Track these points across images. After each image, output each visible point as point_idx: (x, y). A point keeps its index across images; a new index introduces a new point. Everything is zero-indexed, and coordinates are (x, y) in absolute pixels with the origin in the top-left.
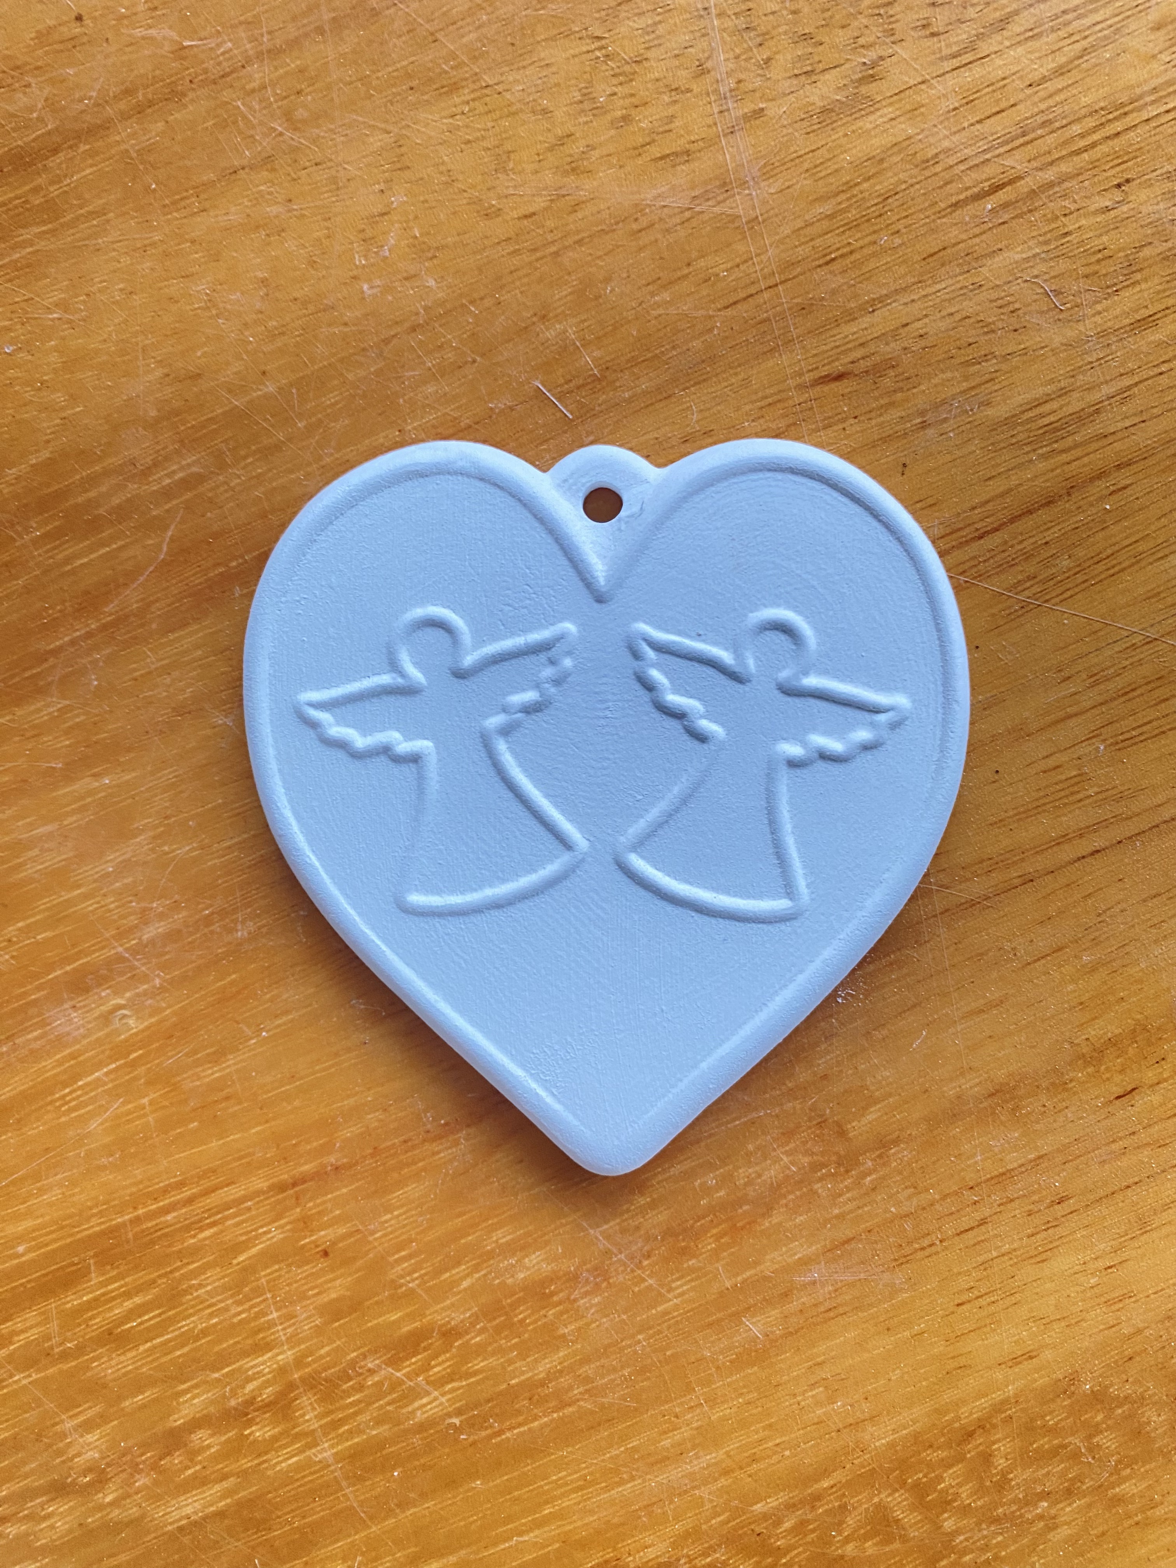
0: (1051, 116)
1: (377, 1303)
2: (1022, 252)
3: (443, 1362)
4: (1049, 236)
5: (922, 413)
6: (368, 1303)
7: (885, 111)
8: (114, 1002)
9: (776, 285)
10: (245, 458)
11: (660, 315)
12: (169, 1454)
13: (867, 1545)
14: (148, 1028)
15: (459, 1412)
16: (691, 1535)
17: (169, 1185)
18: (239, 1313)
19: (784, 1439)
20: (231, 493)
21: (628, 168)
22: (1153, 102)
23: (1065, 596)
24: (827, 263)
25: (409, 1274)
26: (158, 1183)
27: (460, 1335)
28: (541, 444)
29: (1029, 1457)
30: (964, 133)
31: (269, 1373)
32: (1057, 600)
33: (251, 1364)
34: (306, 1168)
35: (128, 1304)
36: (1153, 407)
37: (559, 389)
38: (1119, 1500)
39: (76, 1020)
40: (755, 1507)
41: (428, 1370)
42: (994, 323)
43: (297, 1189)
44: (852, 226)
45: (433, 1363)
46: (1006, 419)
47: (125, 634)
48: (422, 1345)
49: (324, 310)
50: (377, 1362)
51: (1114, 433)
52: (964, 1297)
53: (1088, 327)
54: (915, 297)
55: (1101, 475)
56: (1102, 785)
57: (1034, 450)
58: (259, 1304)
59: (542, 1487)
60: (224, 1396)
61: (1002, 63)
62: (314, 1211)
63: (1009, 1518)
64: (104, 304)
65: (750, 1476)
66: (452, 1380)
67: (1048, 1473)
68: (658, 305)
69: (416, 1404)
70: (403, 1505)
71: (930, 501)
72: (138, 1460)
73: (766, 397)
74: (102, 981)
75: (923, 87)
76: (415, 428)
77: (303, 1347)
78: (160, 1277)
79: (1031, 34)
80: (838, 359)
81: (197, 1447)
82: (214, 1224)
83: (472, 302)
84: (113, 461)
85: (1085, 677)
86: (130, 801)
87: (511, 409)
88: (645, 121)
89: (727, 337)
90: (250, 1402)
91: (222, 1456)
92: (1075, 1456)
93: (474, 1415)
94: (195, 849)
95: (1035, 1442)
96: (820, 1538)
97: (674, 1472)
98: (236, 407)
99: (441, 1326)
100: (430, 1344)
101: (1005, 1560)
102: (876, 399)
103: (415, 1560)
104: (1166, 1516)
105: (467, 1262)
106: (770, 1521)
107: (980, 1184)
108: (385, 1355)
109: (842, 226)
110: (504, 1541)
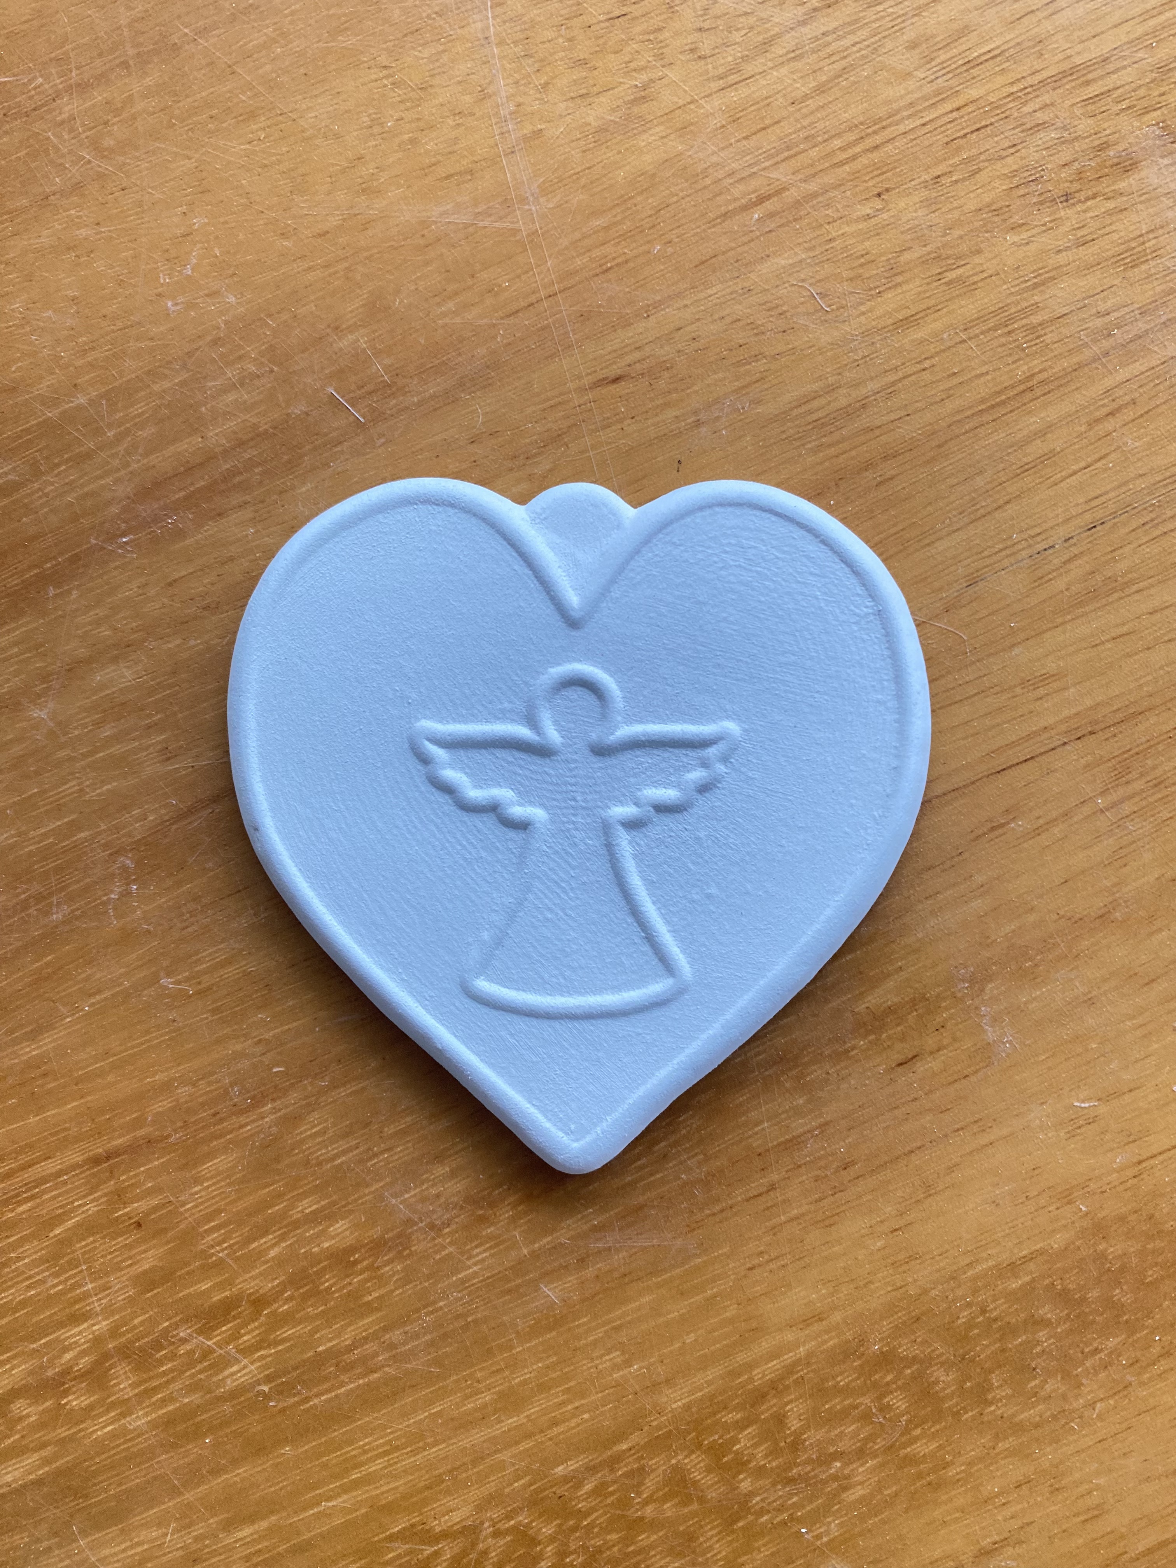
0: (813, 132)
1: (188, 1273)
2: (789, 257)
3: (252, 1330)
4: (813, 243)
5: (696, 412)
6: (179, 1274)
7: (657, 129)
9: (555, 294)
10: (57, 465)
11: (446, 325)
13: (665, 1507)
15: (269, 1379)
16: (495, 1498)
18: (55, 1285)
19: (582, 1402)
20: (44, 499)
21: (415, 188)
22: (909, 117)
24: (603, 272)
25: (219, 1245)
27: (269, 1304)
28: (335, 446)
29: (821, 1417)
30: (731, 149)
31: (86, 1343)
33: (69, 1334)
34: (118, 1142)
36: (916, 402)
37: (352, 395)
38: (910, 1460)
40: (556, 1470)
41: (238, 1338)
42: (763, 325)
43: (111, 1162)
44: (626, 237)
45: (243, 1331)
46: (776, 416)
48: (232, 1314)
49: (132, 326)
50: (189, 1331)
51: (880, 427)
52: (756, 1261)
53: (853, 327)
54: (688, 302)
55: (868, 465)
57: (803, 445)
58: (75, 1276)
59: (348, 1452)
61: (765, 83)
62: (126, 1184)
63: (804, 1478)
66: (261, 1349)
67: (842, 1432)
68: (444, 315)
69: (227, 1372)
70: (216, 1472)
73: (549, 400)
75: (692, 106)
76: (217, 435)
77: (117, 1317)
79: (793, 55)
80: (615, 363)
81: (17, 1417)
82: (32, 1197)
83: (270, 315)
87: (307, 414)
88: (431, 143)
89: (510, 344)
90: (66, 1372)
91: (42, 1425)
92: (866, 1417)
93: (283, 1383)
94: (12, 836)
95: (827, 1402)
96: (619, 1500)
97: (476, 1437)
98: (50, 418)
99: (250, 1295)
100: (240, 1313)
101: (800, 1521)
102: (652, 400)
103: (229, 1526)
104: (958, 1477)
105: (274, 1232)
106: (571, 1484)
107: (768, 1150)
108: (196, 1324)
109: (617, 238)
110: (313, 1506)
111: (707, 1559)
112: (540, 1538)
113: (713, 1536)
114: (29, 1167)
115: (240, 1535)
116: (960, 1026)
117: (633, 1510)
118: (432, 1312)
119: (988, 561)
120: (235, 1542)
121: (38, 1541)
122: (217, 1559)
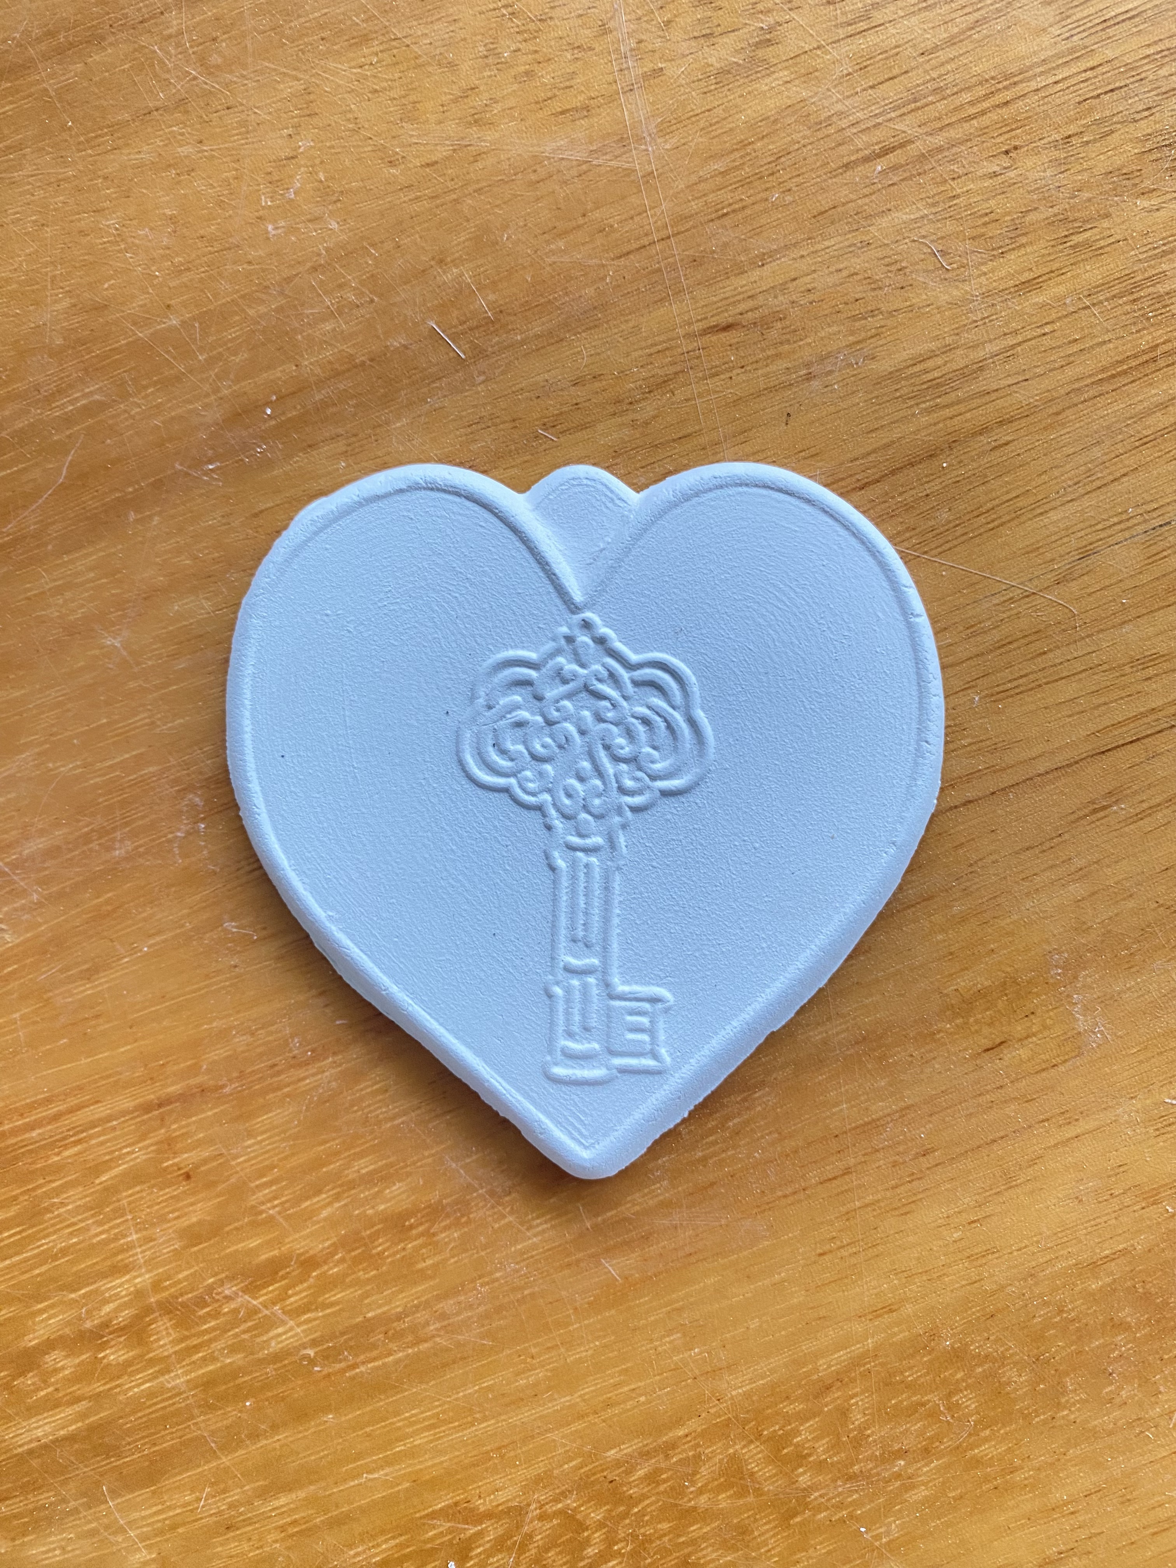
0: (942, 84)
1: (237, 1229)
2: (911, 213)
3: (301, 1292)
4: (937, 198)
5: (808, 365)
6: (227, 1229)
7: (781, 74)
9: (669, 237)
10: (145, 387)
11: (554, 263)
12: (23, 1374)
13: (720, 1497)
14: (23, 943)
15: (314, 1343)
16: (543, 1479)
17: (35, 1102)
18: (98, 1234)
19: (639, 1384)
20: (131, 421)
21: (529, 122)
22: (1042, 74)
23: (944, 548)
24: (719, 218)
25: (269, 1201)
26: (25, 1099)
27: (318, 1265)
28: (433, 382)
29: (886, 1413)
30: (856, 98)
31: (126, 1296)
33: (109, 1286)
34: (171, 1089)
36: (1035, 367)
37: (453, 330)
38: (977, 1462)
40: (608, 1454)
41: (284, 1300)
42: (881, 280)
43: (162, 1110)
44: (745, 183)
45: (290, 1292)
46: (891, 373)
47: (21, 554)
48: (281, 1274)
49: (230, 249)
50: (234, 1289)
51: (997, 390)
52: (827, 1248)
53: (973, 287)
54: (805, 253)
55: (984, 430)
56: (976, 736)
57: (917, 404)
58: (118, 1225)
59: (393, 1423)
60: (80, 1318)
61: (894, 31)
62: (178, 1133)
63: (865, 1475)
64: (17, 234)
65: (604, 1421)
66: (309, 1310)
67: (907, 1430)
68: (553, 253)
69: (271, 1334)
70: (255, 1436)
71: (813, 451)
73: (656, 345)
75: (819, 52)
76: (311, 364)
77: (161, 1270)
78: (22, 1193)
80: (726, 310)
81: (51, 1369)
82: (79, 1141)
83: (373, 245)
84: (19, 386)
85: (961, 628)
86: (17, 717)
87: (406, 347)
88: (546, 76)
89: (619, 286)
90: (106, 1325)
91: (75, 1379)
92: (933, 1414)
93: (329, 1347)
94: (78, 767)
95: (894, 1398)
96: (672, 1488)
97: (525, 1415)
98: (140, 339)
99: (300, 1255)
100: (288, 1273)
101: (858, 1519)
102: (763, 350)
103: (264, 1493)
104: (1026, 1482)
105: (329, 1191)
106: (623, 1469)
107: (846, 1133)
108: (242, 1282)
109: (735, 183)
110: (353, 1478)
111: (761, 1554)
112: (588, 1523)
113: (767, 1531)
114: (78, 1110)
115: (276, 1503)
116: (1051, 1013)
117: (686, 1499)
118: (488, 1283)
119: (1102, 535)
120: (271, 1511)
121: (64, 1501)
122: (250, 1528)
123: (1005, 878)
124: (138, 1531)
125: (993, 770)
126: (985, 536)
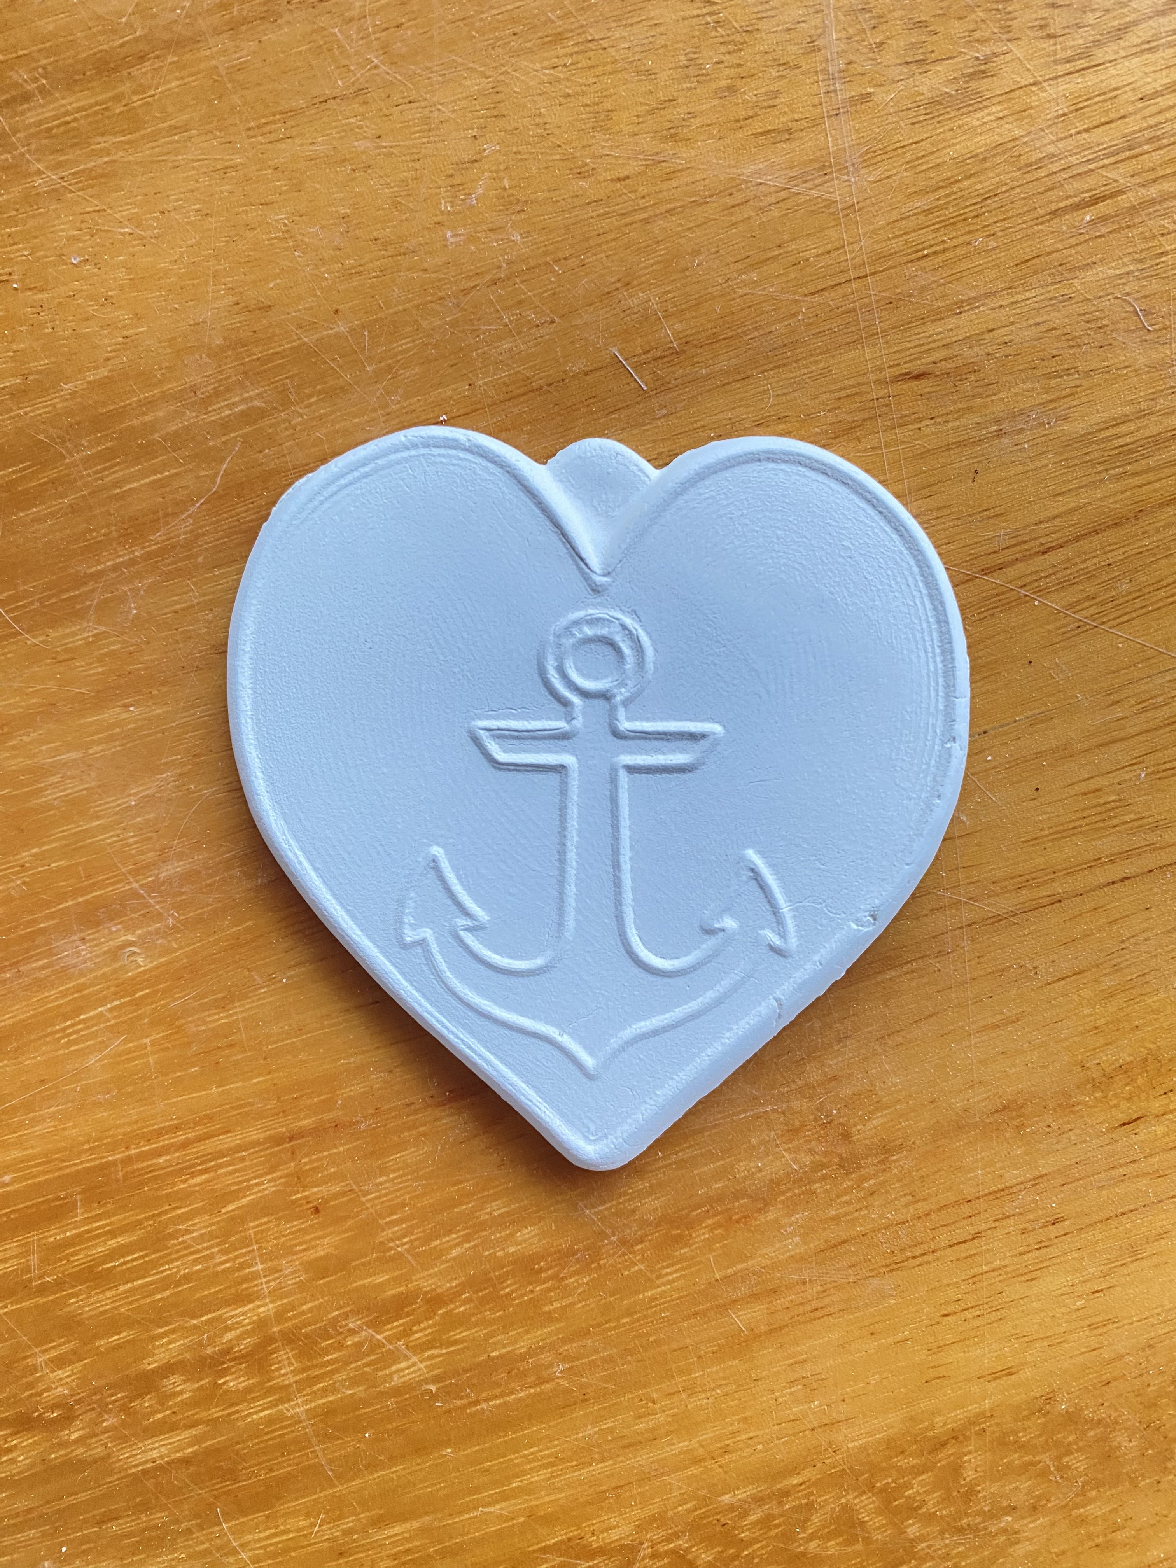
0: (1159, 133)
1: (363, 1264)
2: (1114, 268)
3: (425, 1329)
4: (1144, 255)
5: (998, 422)
6: (353, 1264)
7: (994, 109)
8: (124, 938)
9: (866, 276)
10: (310, 396)
11: (745, 295)
12: (140, 1396)
13: (829, 1544)
14: (157, 968)
15: (436, 1379)
16: (658, 1520)
17: (163, 1128)
18: (223, 1262)
19: (758, 1433)
20: (291, 431)
21: (727, 141)
23: (1122, 619)
24: (919, 259)
25: (399, 1239)
26: (152, 1125)
27: (445, 1304)
28: (613, 413)
29: (998, 1471)
30: (1070, 140)
31: (249, 1324)
32: (1115, 623)
33: (232, 1314)
34: (304, 1123)
35: (112, 1243)
37: (636, 359)
38: (1083, 1521)
39: (83, 953)
40: (723, 1498)
41: (408, 1335)
42: (1080, 337)
43: (294, 1143)
44: (949, 224)
45: (415, 1328)
46: (1082, 436)
47: (169, 565)
48: (406, 1310)
49: (405, 254)
50: (359, 1323)
52: (949, 1310)
53: (1174, 351)
54: (1005, 303)
56: (1139, 813)
57: (1107, 470)
58: (243, 1255)
59: (512, 1460)
60: (200, 1344)
61: (1114, 72)
62: (308, 1167)
63: (973, 1529)
64: (179, 223)
65: (720, 1466)
66: (432, 1347)
67: (1017, 1488)
68: (745, 284)
69: (394, 1368)
70: (372, 1466)
71: (998, 510)
72: (109, 1400)
73: (844, 389)
74: (113, 916)
75: (1034, 88)
76: (485, 384)
77: (285, 1301)
78: (146, 1219)
79: (1147, 46)
80: (920, 358)
81: (169, 1393)
82: (207, 1170)
83: (557, 261)
84: (171, 386)
85: (1133, 702)
86: (160, 735)
87: (586, 374)
88: (750, 93)
89: (810, 324)
90: (227, 1351)
91: (193, 1403)
92: (1044, 1474)
93: (451, 1384)
95: (1006, 1457)
96: (784, 1534)
97: (645, 1457)
98: (305, 344)
99: (427, 1292)
100: (414, 1310)
102: (954, 402)
103: (378, 1522)
104: (1127, 1541)
105: (459, 1231)
106: (736, 1513)
107: (978, 1198)
108: (367, 1316)
109: (938, 223)
110: (469, 1510)
114: (208, 1138)
117: (795, 1544)
120: (385, 1539)
121: (177, 1522)
122: (363, 1555)
123: (1156, 956)
124: (250, 1554)
125: (1153, 848)
126: (1164, 610)
